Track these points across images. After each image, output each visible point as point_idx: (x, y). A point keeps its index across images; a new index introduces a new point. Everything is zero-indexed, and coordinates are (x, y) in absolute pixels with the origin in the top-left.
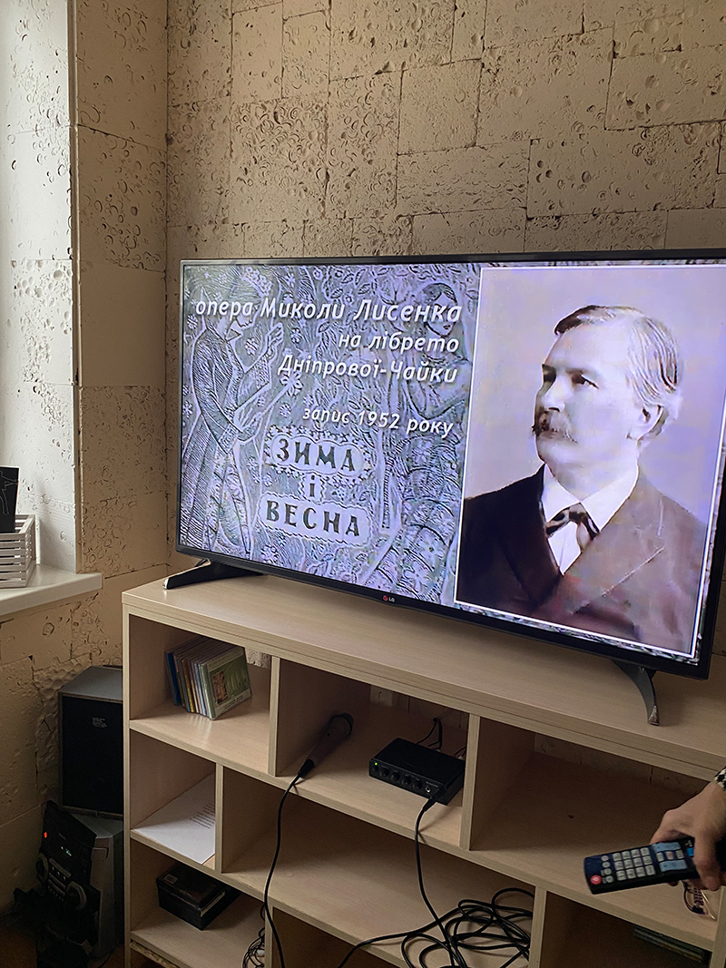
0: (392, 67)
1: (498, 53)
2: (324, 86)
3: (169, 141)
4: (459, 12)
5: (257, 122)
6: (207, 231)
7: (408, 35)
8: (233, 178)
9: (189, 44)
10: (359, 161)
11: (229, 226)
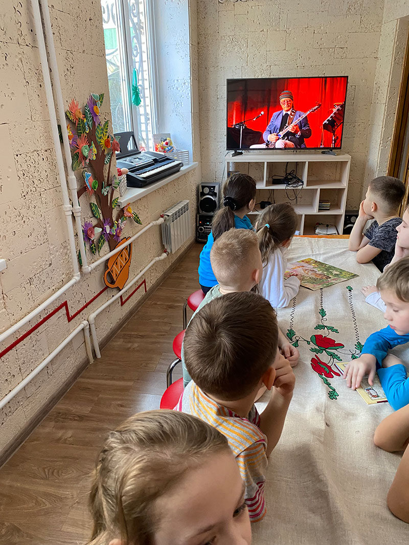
0: (265, 30)
1: (290, 30)
2: (247, 33)
3: (198, 43)
4: (281, 19)
5: (227, 41)
6: (212, 69)
7: (268, 23)
8: (220, 55)
9: (205, 18)
10: (256, 52)
11: (219, 67)
